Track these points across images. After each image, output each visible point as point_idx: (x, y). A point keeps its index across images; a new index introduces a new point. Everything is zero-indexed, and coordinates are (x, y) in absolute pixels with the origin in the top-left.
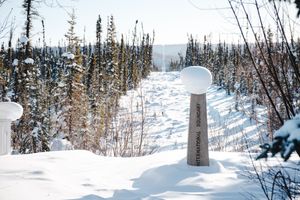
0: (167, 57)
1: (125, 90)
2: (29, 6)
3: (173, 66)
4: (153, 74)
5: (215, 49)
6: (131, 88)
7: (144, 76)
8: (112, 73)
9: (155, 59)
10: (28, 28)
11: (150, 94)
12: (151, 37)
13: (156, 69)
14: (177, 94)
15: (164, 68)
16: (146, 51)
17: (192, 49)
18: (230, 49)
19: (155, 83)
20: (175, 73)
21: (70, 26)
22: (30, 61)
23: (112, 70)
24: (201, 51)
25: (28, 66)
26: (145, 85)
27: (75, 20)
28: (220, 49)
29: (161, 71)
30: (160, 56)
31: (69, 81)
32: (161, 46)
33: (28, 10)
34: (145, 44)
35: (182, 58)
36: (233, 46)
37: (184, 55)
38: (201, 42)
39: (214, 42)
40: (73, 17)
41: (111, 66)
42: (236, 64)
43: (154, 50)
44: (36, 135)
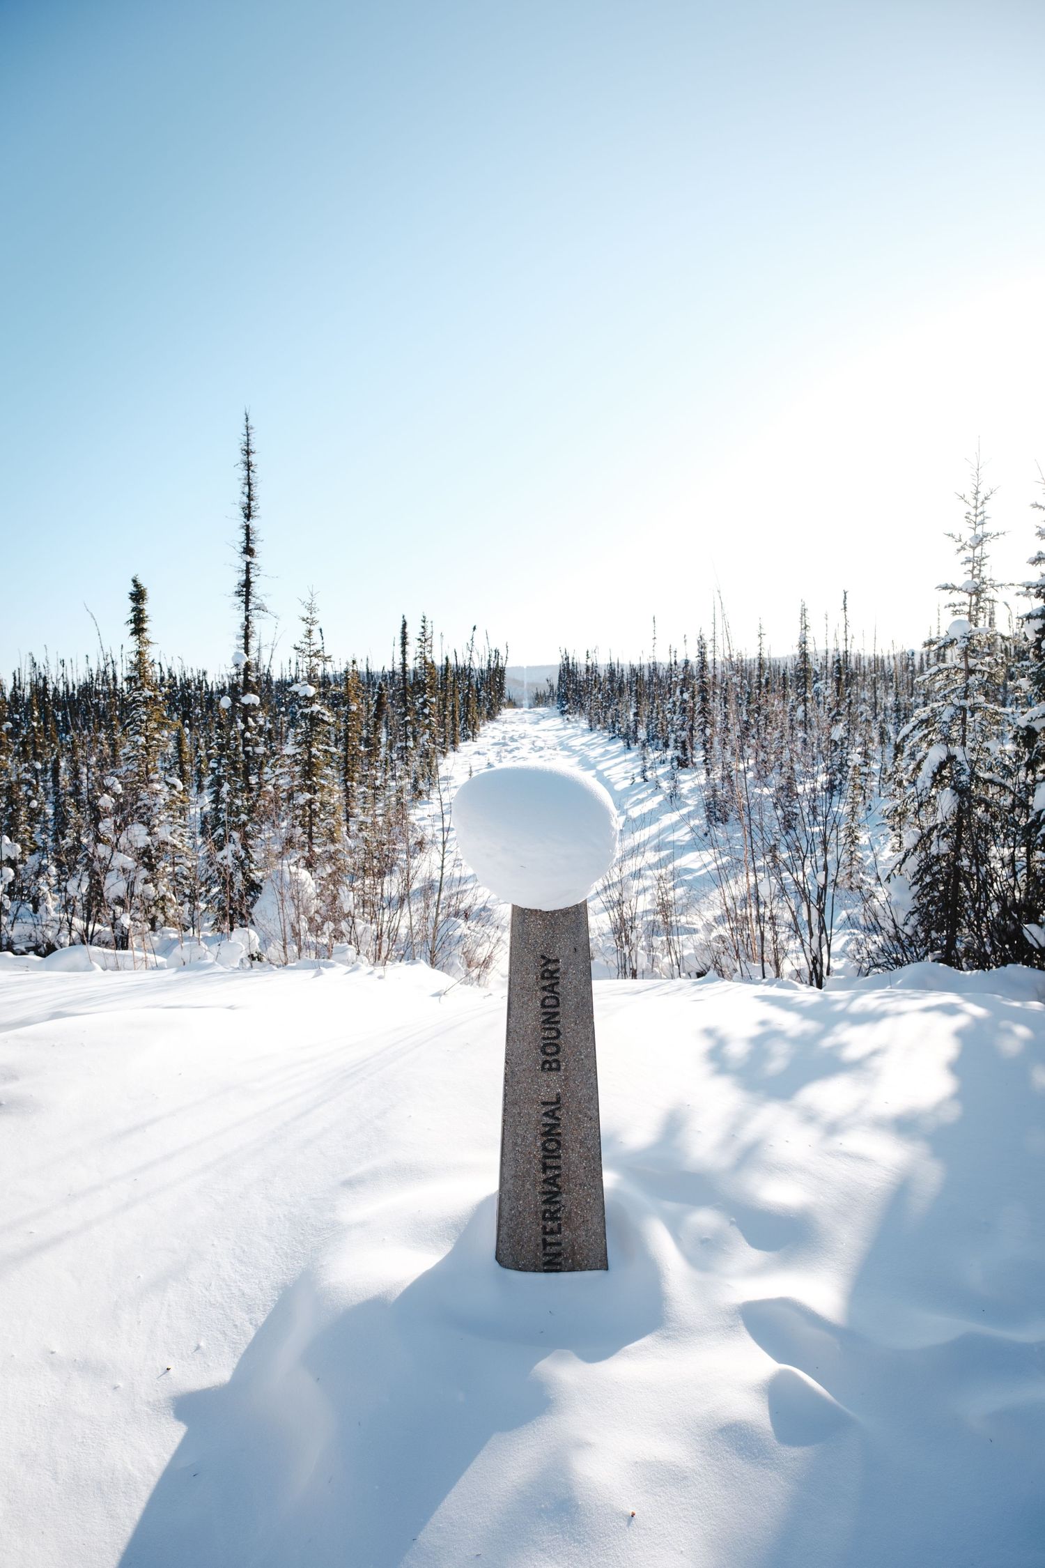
0: (530, 685)
1: (454, 742)
2: (248, 594)
3: (539, 700)
4: (507, 713)
5: (603, 672)
6: (467, 738)
7: (491, 716)
8: (426, 716)
9: (509, 689)
10: (247, 637)
11: (497, 748)
12: (503, 653)
13: (513, 704)
14: (541, 749)
15: (526, 702)
16: (495, 676)
17: (568, 672)
18: (627, 672)
19: (508, 727)
20: (541, 710)
21: (304, 627)
22: (252, 699)
23: (426, 711)
24: (582, 676)
25: (248, 710)
26: (489, 732)
27: (316, 616)
28: (612, 672)
29: (521, 706)
30: (520, 684)
31: (307, 743)
32: (520, 669)
33: (247, 602)
34: (493, 665)
35: (551, 687)
36: (633, 670)
37: (555, 682)
38: (581, 661)
39: (602, 661)
40: (311, 609)
41: (424, 705)
42: (639, 696)
43: (508, 674)
44: (229, 861)
